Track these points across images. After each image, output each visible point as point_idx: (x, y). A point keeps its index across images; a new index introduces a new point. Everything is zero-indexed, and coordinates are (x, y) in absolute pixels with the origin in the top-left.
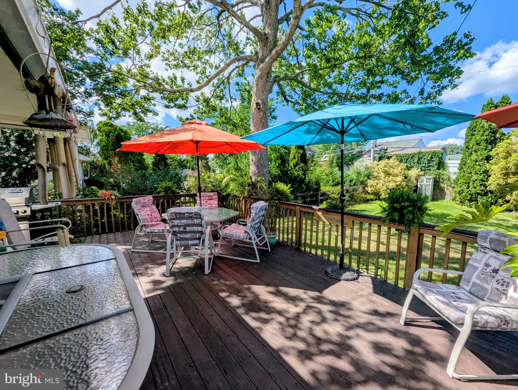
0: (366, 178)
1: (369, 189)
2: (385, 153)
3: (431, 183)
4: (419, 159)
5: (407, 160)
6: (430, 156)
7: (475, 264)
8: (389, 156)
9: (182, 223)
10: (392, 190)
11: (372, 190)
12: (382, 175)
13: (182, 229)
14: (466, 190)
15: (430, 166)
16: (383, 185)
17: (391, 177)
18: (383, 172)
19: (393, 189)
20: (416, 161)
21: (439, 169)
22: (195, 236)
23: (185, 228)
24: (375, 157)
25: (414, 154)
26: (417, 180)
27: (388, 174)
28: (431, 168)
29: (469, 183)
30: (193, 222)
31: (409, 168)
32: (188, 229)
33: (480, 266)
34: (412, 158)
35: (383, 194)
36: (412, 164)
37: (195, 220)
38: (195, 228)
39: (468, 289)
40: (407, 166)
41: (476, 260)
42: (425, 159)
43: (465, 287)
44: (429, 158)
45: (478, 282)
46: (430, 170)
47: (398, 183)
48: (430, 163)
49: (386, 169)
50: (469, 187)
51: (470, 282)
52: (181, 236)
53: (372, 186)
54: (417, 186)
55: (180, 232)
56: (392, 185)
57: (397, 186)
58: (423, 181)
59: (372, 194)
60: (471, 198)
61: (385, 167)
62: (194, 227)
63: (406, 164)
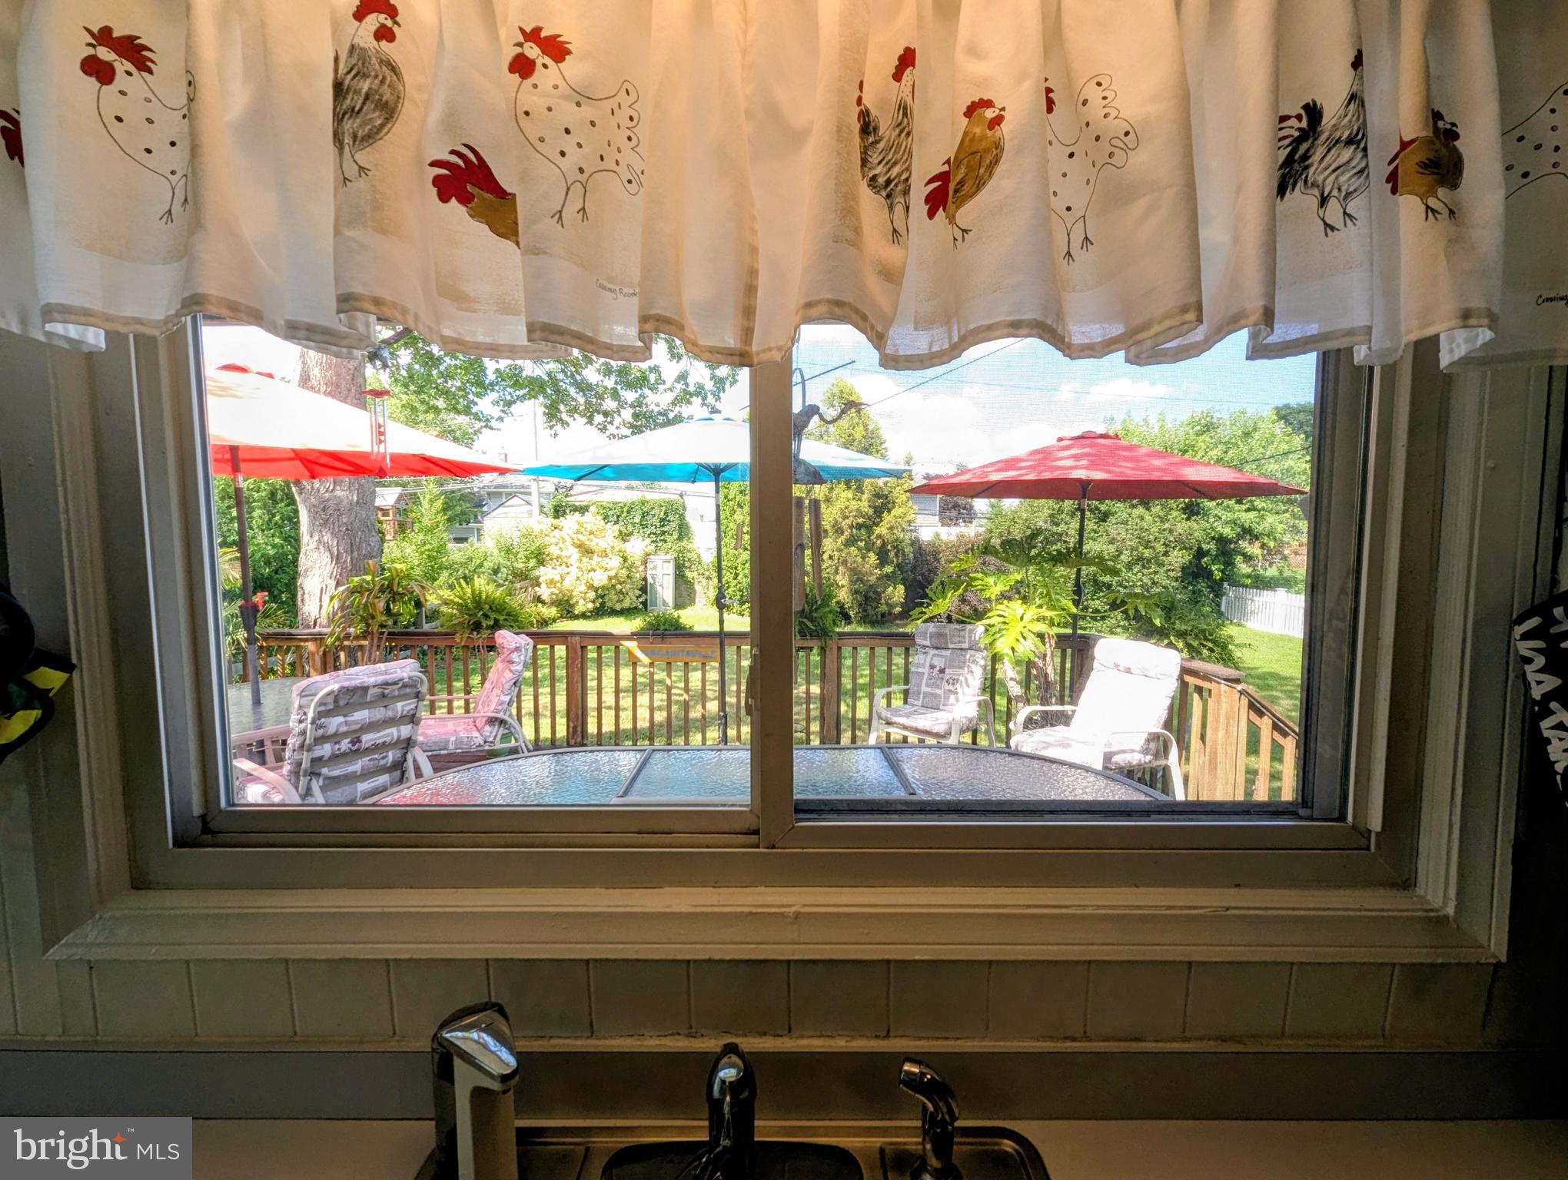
0: (532, 563)
1: (545, 592)
2: (567, 496)
3: (670, 568)
4: (644, 515)
5: (618, 517)
6: (664, 509)
7: (920, 670)
8: (577, 504)
9: (356, 722)
10: (600, 592)
11: (552, 594)
12: (575, 553)
13: (345, 745)
14: (734, 583)
15: (663, 533)
16: (578, 578)
17: (596, 558)
18: (574, 544)
19: (603, 588)
20: (637, 520)
21: (680, 538)
22: (382, 762)
23: (356, 741)
24: (542, 506)
25: (633, 503)
26: (645, 563)
27: (587, 551)
28: (668, 537)
29: (736, 568)
30: (390, 714)
31: (624, 537)
32: (368, 739)
33: (926, 670)
34: (628, 512)
35: (581, 602)
36: (630, 528)
37: (399, 705)
38: (392, 733)
39: (919, 703)
40: (621, 532)
41: (918, 665)
42: (654, 516)
43: (916, 703)
44: (662, 515)
45: (929, 690)
46: (665, 541)
47: (612, 573)
48: (663, 526)
49: (581, 537)
50: (737, 575)
51: (919, 693)
52: (336, 773)
53: (551, 583)
54: (645, 579)
55: (336, 758)
56: (600, 579)
57: (610, 578)
58: (655, 568)
59: (553, 603)
60: (742, 596)
61: (578, 532)
62: (388, 731)
63: (617, 527)
